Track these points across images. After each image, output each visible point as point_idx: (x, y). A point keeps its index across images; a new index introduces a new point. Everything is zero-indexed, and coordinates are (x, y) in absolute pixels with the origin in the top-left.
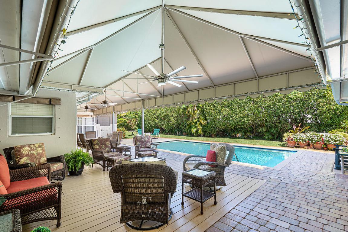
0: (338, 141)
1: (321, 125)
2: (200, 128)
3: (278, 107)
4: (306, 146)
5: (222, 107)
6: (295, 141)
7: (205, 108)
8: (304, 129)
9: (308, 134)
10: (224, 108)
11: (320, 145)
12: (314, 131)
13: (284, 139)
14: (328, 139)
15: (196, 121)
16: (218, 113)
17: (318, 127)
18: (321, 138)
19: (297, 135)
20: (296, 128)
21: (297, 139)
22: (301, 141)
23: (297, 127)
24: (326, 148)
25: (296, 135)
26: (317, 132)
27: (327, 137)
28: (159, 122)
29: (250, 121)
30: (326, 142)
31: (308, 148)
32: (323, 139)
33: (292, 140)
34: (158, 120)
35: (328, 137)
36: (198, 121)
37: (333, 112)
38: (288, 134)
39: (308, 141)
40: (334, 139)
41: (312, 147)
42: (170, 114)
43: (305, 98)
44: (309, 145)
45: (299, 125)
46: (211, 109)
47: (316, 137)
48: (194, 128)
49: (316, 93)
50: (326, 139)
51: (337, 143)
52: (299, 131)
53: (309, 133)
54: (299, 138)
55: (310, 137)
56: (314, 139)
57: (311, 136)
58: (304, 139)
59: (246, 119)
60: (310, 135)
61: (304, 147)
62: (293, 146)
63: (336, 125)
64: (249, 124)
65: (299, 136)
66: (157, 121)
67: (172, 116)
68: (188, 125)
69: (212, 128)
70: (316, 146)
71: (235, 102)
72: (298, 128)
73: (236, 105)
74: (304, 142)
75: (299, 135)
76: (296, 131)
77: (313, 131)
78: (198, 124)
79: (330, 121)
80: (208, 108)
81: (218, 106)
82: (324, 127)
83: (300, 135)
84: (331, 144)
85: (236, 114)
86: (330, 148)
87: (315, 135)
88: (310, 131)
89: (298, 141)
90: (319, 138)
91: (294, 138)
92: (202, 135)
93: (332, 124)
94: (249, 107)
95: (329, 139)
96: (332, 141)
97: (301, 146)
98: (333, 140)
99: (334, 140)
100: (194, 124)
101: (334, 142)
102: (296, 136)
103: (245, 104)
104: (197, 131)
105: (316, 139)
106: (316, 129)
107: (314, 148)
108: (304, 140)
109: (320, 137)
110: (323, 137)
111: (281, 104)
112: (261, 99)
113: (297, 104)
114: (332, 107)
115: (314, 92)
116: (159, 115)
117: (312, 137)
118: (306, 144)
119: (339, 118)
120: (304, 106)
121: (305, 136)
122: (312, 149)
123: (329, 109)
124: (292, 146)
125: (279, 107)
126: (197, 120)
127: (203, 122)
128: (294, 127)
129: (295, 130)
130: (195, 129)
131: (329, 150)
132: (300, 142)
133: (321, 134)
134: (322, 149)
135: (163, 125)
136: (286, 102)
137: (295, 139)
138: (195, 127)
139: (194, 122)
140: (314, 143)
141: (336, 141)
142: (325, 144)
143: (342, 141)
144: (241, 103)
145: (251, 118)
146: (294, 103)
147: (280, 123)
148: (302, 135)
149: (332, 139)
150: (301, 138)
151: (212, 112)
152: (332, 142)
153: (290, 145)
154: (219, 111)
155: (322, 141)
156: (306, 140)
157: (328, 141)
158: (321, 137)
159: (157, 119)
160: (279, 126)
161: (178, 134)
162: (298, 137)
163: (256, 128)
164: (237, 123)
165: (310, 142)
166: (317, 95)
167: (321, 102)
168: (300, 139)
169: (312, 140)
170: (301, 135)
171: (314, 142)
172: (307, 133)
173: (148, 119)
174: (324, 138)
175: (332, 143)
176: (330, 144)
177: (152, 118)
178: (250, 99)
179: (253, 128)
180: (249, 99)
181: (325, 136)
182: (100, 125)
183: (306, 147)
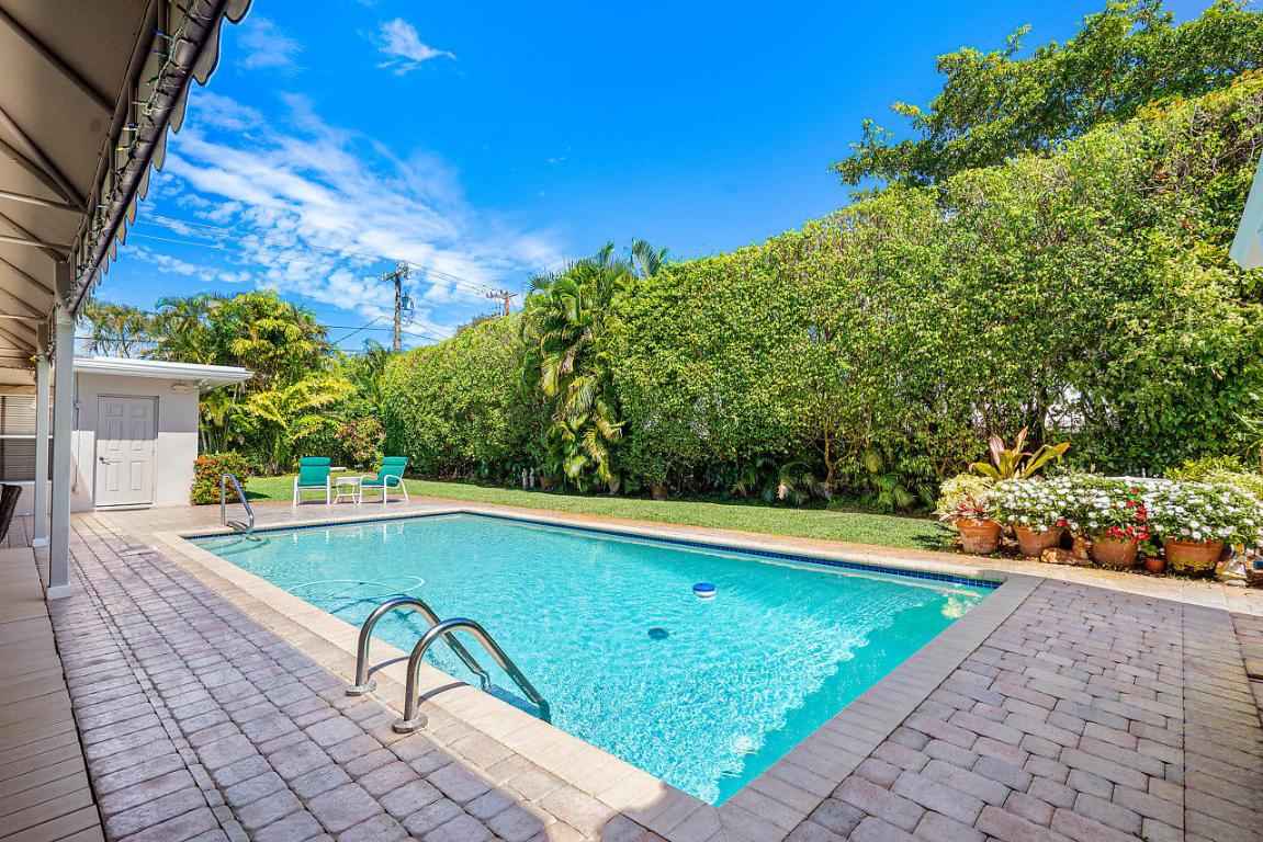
0: (1228, 521)
1: (1127, 439)
2: (599, 454)
3: (921, 350)
4: (1050, 547)
5: (683, 357)
6: (996, 520)
7: (616, 366)
8: (1046, 457)
9: (1062, 484)
10: (691, 364)
11: (1127, 544)
12: (1093, 467)
13: (942, 510)
14: (1171, 513)
15: (581, 421)
16: (668, 384)
17: (1111, 450)
18: (1130, 505)
19: (1006, 487)
20: (1002, 449)
21: (1005, 510)
22: (1024, 519)
23: (1010, 444)
24: (1156, 564)
25: (999, 489)
26: (1110, 473)
27: (1166, 499)
28: (454, 432)
29: (800, 420)
30: (1159, 528)
31: (1061, 562)
32: (1142, 512)
33: (980, 514)
34: (446, 421)
35: (1173, 497)
36: (590, 424)
37: (1192, 368)
38: (964, 483)
39: (1064, 522)
40: (1209, 508)
41: (1084, 554)
42: (489, 395)
43: (1048, 302)
44: (1065, 543)
45: (1021, 437)
46: (637, 370)
47: (1106, 500)
48: (574, 457)
49: (1106, 272)
50: (1158, 509)
51: (1220, 532)
52: (1019, 467)
53: (1066, 478)
54: (1013, 506)
55: (1071, 498)
56: (1092, 508)
57: (1080, 491)
58: (1039, 507)
59: (784, 413)
60: (1074, 487)
61: (1039, 556)
62: (987, 547)
63: (1202, 438)
64: (798, 437)
65: (1017, 494)
66: (445, 429)
67: (497, 405)
68: (551, 442)
69: (648, 456)
70: (1101, 546)
71: (735, 332)
72: (1016, 452)
73: (744, 345)
74: (1043, 528)
75: (1014, 488)
76: (1002, 468)
77: (1087, 465)
78: (591, 436)
79: (1170, 417)
80: (628, 362)
81: (666, 353)
82: (1142, 446)
83: (1021, 489)
84: (1190, 538)
85: (743, 388)
86: (1183, 561)
87: (1102, 488)
88: (1073, 467)
89: (1011, 518)
90: (1122, 504)
91: (992, 502)
92: (614, 488)
93: (1183, 432)
94: (795, 353)
95: (1180, 509)
96: (1194, 524)
97: (1025, 546)
98: (1198, 520)
99: (1209, 519)
100: (571, 436)
101: (1207, 530)
102: (998, 494)
103: (779, 341)
104: (589, 470)
105: (1105, 513)
106: (1103, 457)
107: (1095, 561)
108: (1041, 516)
109: (1127, 500)
110: (1144, 497)
111: (937, 334)
112: (849, 316)
113: (1012, 332)
114: (1186, 339)
115: (1092, 270)
116: (450, 400)
117: (1084, 501)
118: (1053, 539)
119: (1221, 400)
120: (1043, 342)
121: (1046, 491)
122: (1084, 566)
123: (1170, 354)
124: (980, 544)
125: (929, 351)
126: (585, 417)
127: (609, 429)
128: (996, 447)
129: (998, 462)
130: (581, 460)
131: (1180, 574)
132: (1021, 524)
133: (1130, 485)
134: (1139, 565)
135: (465, 442)
136: (958, 326)
137: (992, 509)
138: (581, 451)
139: (571, 429)
140: (1096, 532)
141: (1217, 526)
142: (1156, 540)
143: (1250, 522)
144: (759, 337)
145: (807, 408)
146: (999, 329)
147: (933, 428)
148: (1032, 486)
149: (1192, 510)
150: (1027, 504)
151: (642, 379)
152: (1197, 529)
153: (968, 543)
154: (669, 375)
155: (1139, 522)
156: (1054, 514)
157: (1171, 521)
158: (1134, 498)
159: (446, 418)
160: (931, 446)
161: (524, 483)
162: (1010, 496)
163: (833, 457)
164: (749, 430)
165: (1075, 526)
166: (1110, 284)
167: (1130, 318)
168: (1022, 512)
169: (1082, 518)
170: (1026, 486)
171: (1094, 525)
172: (1057, 479)
173: (414, 418)
174: (1148, 506)
175: (1197, 535)
176: (1181, 538)
177: (429, 413)
178: (801, 318)
179: (822, 457)
180: (796, 317)
181: (1157, 492)
182: (92, 434)
183: (1053, 555)
